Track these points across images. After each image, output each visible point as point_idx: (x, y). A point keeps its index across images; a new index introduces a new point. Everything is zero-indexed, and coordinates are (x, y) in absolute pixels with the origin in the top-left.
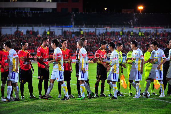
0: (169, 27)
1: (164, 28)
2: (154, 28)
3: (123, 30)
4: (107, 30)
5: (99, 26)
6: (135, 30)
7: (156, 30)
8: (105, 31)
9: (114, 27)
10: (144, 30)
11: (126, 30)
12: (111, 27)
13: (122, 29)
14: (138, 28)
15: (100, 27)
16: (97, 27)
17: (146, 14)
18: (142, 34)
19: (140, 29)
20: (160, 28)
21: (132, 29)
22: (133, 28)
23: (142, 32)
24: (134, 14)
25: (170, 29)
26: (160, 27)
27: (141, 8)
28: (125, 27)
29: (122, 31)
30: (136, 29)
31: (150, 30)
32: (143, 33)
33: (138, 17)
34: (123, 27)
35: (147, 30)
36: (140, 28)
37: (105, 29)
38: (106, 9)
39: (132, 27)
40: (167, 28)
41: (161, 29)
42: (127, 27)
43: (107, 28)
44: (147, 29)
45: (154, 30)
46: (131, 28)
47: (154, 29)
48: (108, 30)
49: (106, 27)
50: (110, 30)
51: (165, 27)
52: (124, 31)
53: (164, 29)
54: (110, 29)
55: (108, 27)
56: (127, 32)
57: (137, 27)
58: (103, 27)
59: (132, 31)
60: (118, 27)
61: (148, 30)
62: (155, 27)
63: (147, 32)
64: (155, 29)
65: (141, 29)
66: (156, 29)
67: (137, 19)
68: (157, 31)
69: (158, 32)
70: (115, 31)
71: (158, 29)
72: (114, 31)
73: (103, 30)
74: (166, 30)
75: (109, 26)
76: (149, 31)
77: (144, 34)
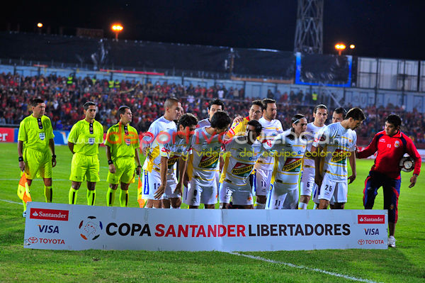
0: (174, 73)
1: (165, 75)
2: (143, 73)
3: (75, 74)
4: (39, 71)
5: (23, 62)
6: (101, 75)
7: (147, 79)
8: (35, 74)
9: (56, 67)
10: (121, 76)
11: (82, 74)
12: (49, 66)
13: (72, 71)
14: (108, 72)
15: (25, 65)
16: (19, 64)
17: (126, 41)
18: (115, 84)
19: (112, 73)
20: (156, 75)
21: (95, 73)
22: (98, 70)
23: (117, 80)
24: (101, 40)
25: (176, 78)
26: (157, 71)
27: (117, 28)
28: (79, 67)
29: (73, 75)
30: (103, 73)
31: (134, 78)
32: (118, 83)
33: (109, 47)
34: (75, 66)
35: (127, 77)
36: (113, 71)
37: (37, 69)
38: (40, 25)
39: (95, 68)
40: (170, 75)
41: (158, 77)
42: (84, 67)
43: (39, 68)
44: (127, 75)
45: (143, 78)
46: (93, 70)
47: (142, 76)
48: (41, 73)
49: (38, 66)
50: (46, 72)
51: (167, 73)
52: (77, 76)
53: (164, 77)
54: (47, 69)
55: (44, 66)
56: (82, 79)
57: (106, 69)
58: (32, 66)
59: (95, 78)
60: (65, 67)
61: (130, 77)
62: (146, 72)
63: (127, 81)
64: (145, 76)
65: (115, 74)
66: (147, 75)
67: (107, 52)
68: (149, 80)
69: (150, 83)
70: (58, 75)
71: (150, 77)
72: (55, 75)
73: (32, 71)
74: (167, 80)
75: (45, 64)
76: (130, 80)
77: (120, 84)
